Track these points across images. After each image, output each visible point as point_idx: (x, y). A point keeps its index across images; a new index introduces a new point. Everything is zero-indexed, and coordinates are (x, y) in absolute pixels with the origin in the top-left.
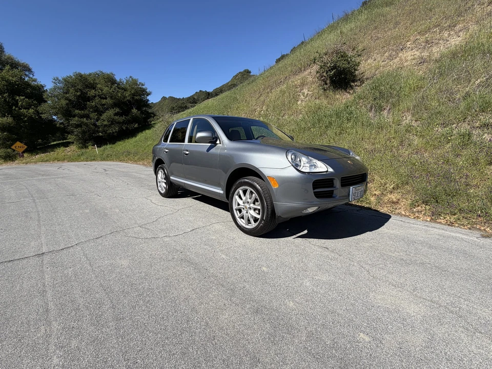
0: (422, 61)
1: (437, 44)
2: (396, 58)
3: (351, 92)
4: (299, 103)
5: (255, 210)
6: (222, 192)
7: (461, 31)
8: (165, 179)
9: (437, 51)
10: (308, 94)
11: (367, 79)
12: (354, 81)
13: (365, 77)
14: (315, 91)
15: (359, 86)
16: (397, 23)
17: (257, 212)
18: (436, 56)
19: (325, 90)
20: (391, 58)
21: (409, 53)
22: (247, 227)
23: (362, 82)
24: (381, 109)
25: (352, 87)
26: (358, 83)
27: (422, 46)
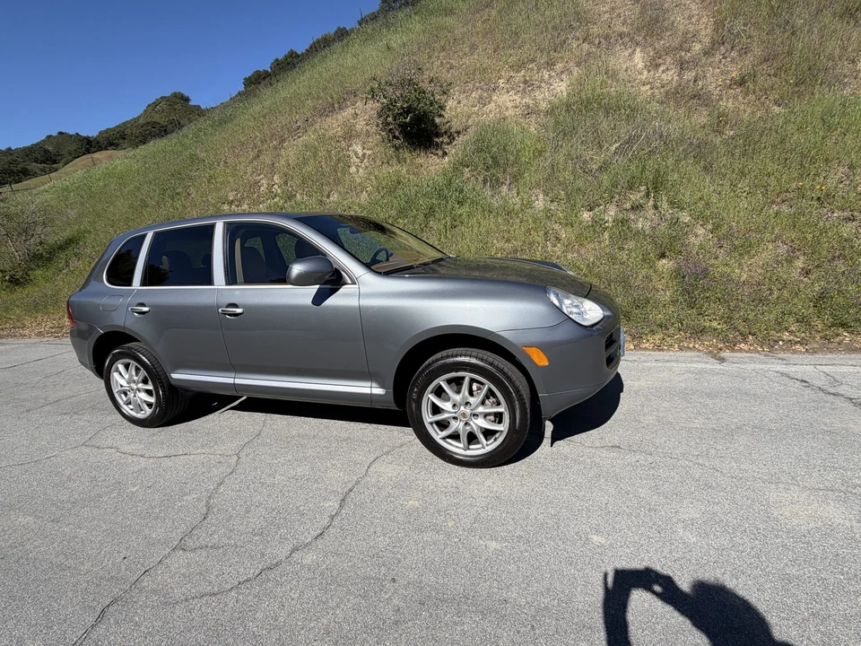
0: (529, 112)
1: (539, 87)
2: (489, 102)
3: (440, 153)
4: (353, 169)
5: (486, 415)
6: (378, 391)
7: (562, 72)
8: (145, 382)
9: (543, 98)
10: (364, 154)
11: (458, 133)
12: (438, 135)
13: (452, 130)
14: (377, 149)
15: (448, 144)
16: (473, 47)
17: (492, 418)
18: (543, 106)
19: (397, 149)
20: (483, 102)
21: (505, 97)
22: (469, 453)
23: (452, 138)
24: (498, 183)
25: (438, 146)
26: (446, 139)
27: (521, 89)
